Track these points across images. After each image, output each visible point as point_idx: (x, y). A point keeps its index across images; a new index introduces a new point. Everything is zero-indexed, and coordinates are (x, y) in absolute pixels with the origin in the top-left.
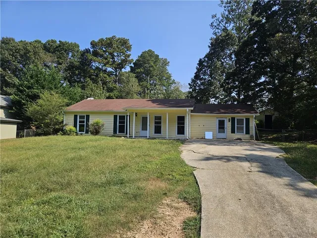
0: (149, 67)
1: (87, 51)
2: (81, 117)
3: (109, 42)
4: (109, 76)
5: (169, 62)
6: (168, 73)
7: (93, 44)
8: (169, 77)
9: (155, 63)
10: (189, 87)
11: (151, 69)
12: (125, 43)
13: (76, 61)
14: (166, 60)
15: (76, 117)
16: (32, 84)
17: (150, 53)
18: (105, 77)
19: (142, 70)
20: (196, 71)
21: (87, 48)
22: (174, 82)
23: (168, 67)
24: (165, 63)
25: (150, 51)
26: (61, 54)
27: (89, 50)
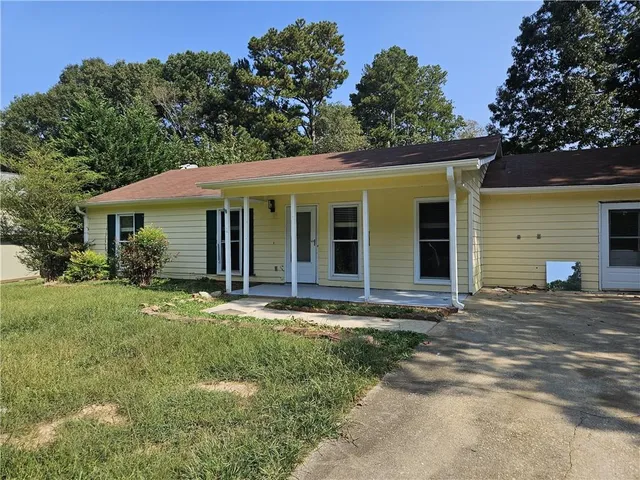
0: (394, 88)
1: (244, 65)
2: (125, 221)
3: (287, 35)
4: (290, 117)
5: (445, 74)
6: (443, 100)
7: (255, 48)
8: (446, 112)
9: (406, 76)
10: (491, 114)
11: (397, 92)
12: (327, 32)
13: (219, 89)
14: (437, 68)
15: (111, 220)
16: (76, 144)
17: (396, 56)
18: (280, 121)
19: (374, 98)
20: (511, 62)
21: (241, 58)
22: (460, 122)
23: (443, 88)
24: (437, 76)
25: (394, 49)
26: (190, 79)
27: (247, 62)
